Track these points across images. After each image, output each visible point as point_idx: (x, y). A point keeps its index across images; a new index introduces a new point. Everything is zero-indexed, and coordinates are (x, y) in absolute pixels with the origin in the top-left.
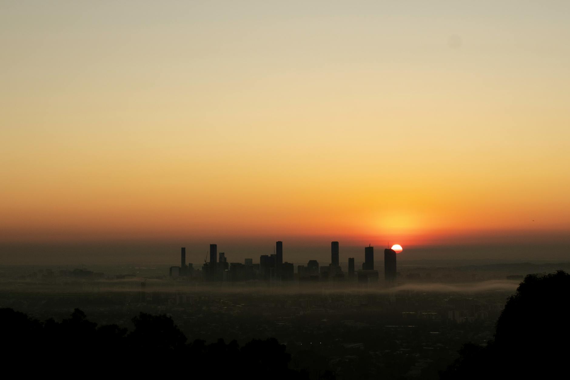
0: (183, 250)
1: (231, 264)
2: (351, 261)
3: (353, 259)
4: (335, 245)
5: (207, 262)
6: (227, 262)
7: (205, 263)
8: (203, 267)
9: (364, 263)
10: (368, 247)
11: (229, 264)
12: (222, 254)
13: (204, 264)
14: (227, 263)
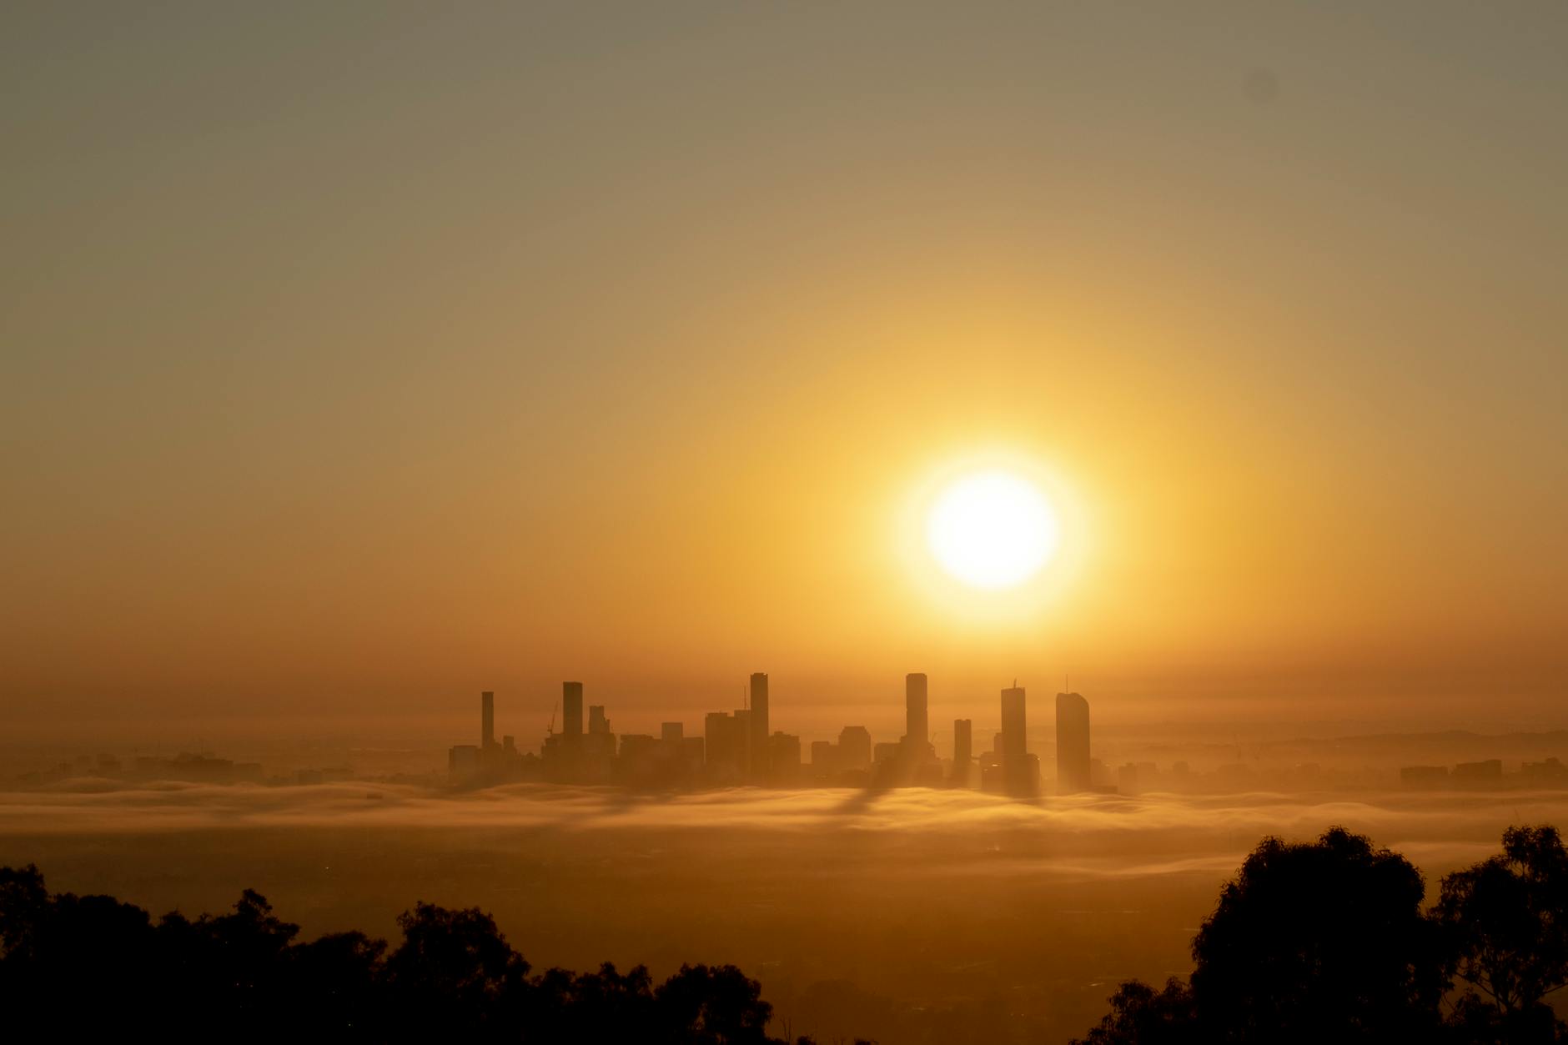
0: (488, 698)
1: (624, 737)
2: (963, 729)
3: (968, 722)
4: (917, 684)
5: (555, 732)
6: (611, 731)
7: (548, 735)
8: (543, 748)
9: (997, 734)
10: (1010, 690)
11: (619, 741)
12: (597, 711)
13: (547, 740)
14: (612, 736)
